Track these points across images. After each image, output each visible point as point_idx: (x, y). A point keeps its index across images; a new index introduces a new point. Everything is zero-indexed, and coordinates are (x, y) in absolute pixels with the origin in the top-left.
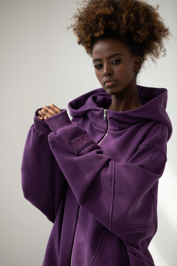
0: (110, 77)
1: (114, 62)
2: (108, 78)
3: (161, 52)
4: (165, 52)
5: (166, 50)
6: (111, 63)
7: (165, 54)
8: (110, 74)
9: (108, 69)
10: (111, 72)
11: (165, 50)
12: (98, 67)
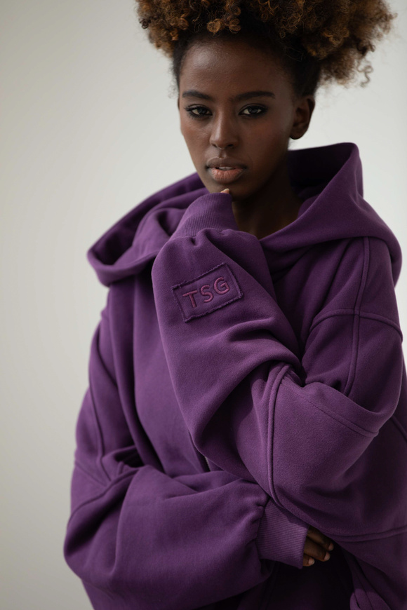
0: (228, 154)
1: (247, 112)
2: (225, 156)
3: (358, 72)
4: (369, 75)
5: (372, 69)
6: (237, 114)
7: (368, 80)
8: (230, 146)
9: (226, 129)
10: (234, 141)
11: (369, 67)
12: (195, 112)
